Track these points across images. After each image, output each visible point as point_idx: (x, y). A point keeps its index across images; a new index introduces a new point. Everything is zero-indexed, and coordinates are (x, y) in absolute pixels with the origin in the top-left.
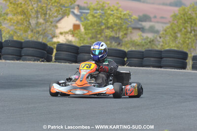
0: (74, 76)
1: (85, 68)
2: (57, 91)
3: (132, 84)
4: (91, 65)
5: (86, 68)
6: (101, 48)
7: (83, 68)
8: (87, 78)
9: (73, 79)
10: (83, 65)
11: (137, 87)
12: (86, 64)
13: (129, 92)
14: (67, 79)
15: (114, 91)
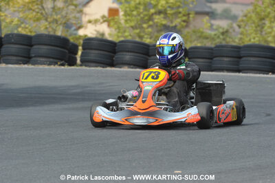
0: (131, 92)
1: (150, 79)
2: (104, 119)
3: (228, 102)
4: (159, 73)
5: (152, 79)
6: (171, 42)
7: (146, 78)
8: (154, 95)
9: (130, 97)
10: (146, 75)
11: (236, 107)
12: (151, 72)
13: (223, 117)
14: (120, 98)
15: (199, 118)
